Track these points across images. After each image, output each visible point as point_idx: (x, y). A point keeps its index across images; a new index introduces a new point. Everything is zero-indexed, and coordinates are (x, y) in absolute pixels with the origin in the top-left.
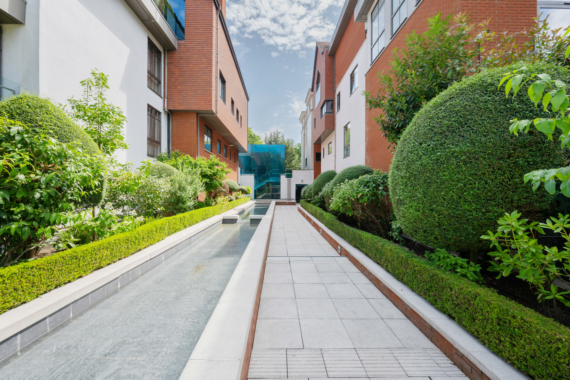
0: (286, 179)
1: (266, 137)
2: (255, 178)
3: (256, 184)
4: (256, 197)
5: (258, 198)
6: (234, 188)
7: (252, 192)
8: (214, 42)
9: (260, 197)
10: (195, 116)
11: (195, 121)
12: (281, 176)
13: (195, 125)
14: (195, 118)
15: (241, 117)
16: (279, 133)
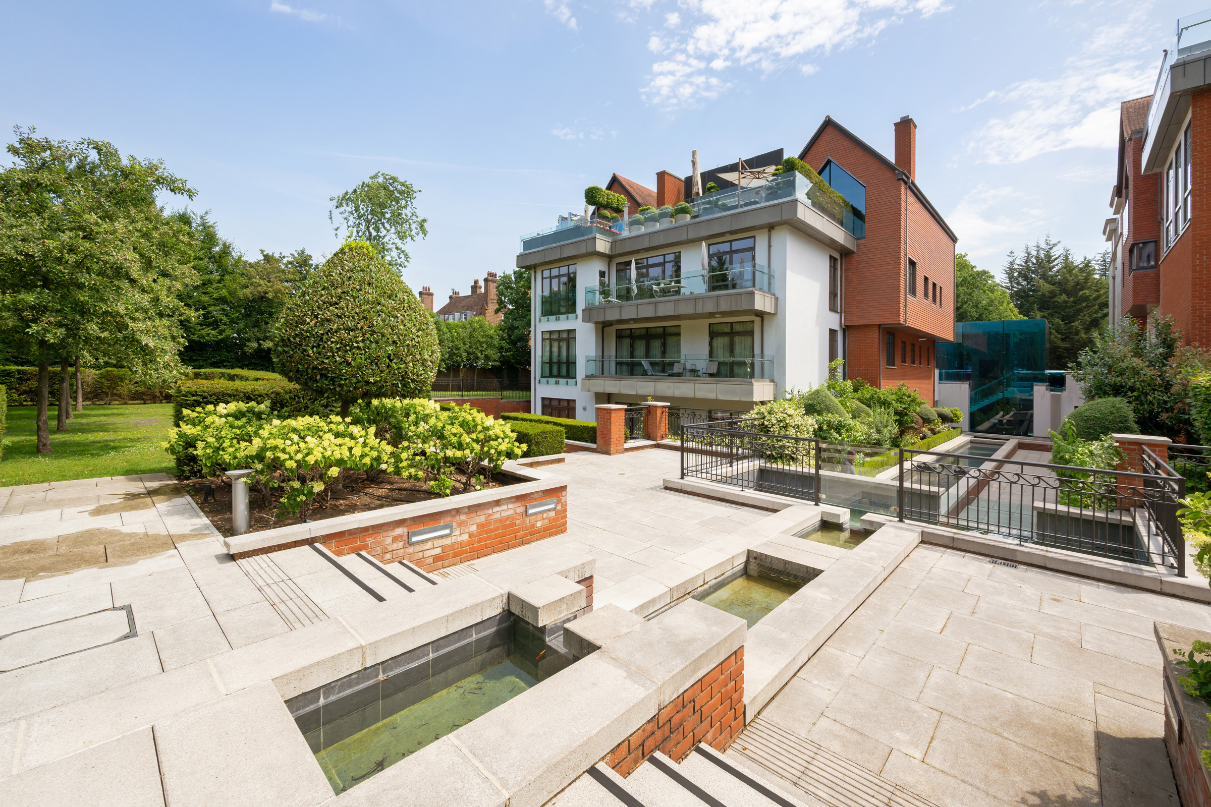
0: (1049, 394)
1: (1012, 263)
2: (972, 388)
3: (973, 401)
4: (973, 427)
5: (979, 428)
6: (929, 419)
7: (964, 418)
8: (903, 223)
9: (986, 425)
10: (877, 328)
11: (876, 335)
12: (1035, 388)
13: (877, 340)
14: (877, 331)
15: (941, 288)
16: (1055, 245)
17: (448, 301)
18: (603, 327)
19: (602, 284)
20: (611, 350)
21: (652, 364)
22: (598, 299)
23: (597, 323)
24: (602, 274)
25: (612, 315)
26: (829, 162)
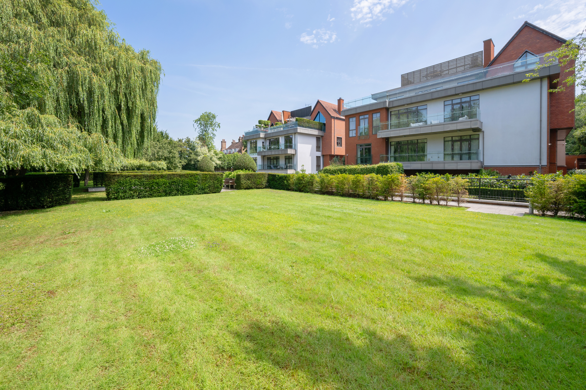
17: (231, 144)
18: (263, 157)
19: (263, 145)
20: (266, 163)
21: (274, 166)
22: (262, 149)
23: (262, 156)
24: (263, 143)
25: (266, 154)
26: (319, 112)
